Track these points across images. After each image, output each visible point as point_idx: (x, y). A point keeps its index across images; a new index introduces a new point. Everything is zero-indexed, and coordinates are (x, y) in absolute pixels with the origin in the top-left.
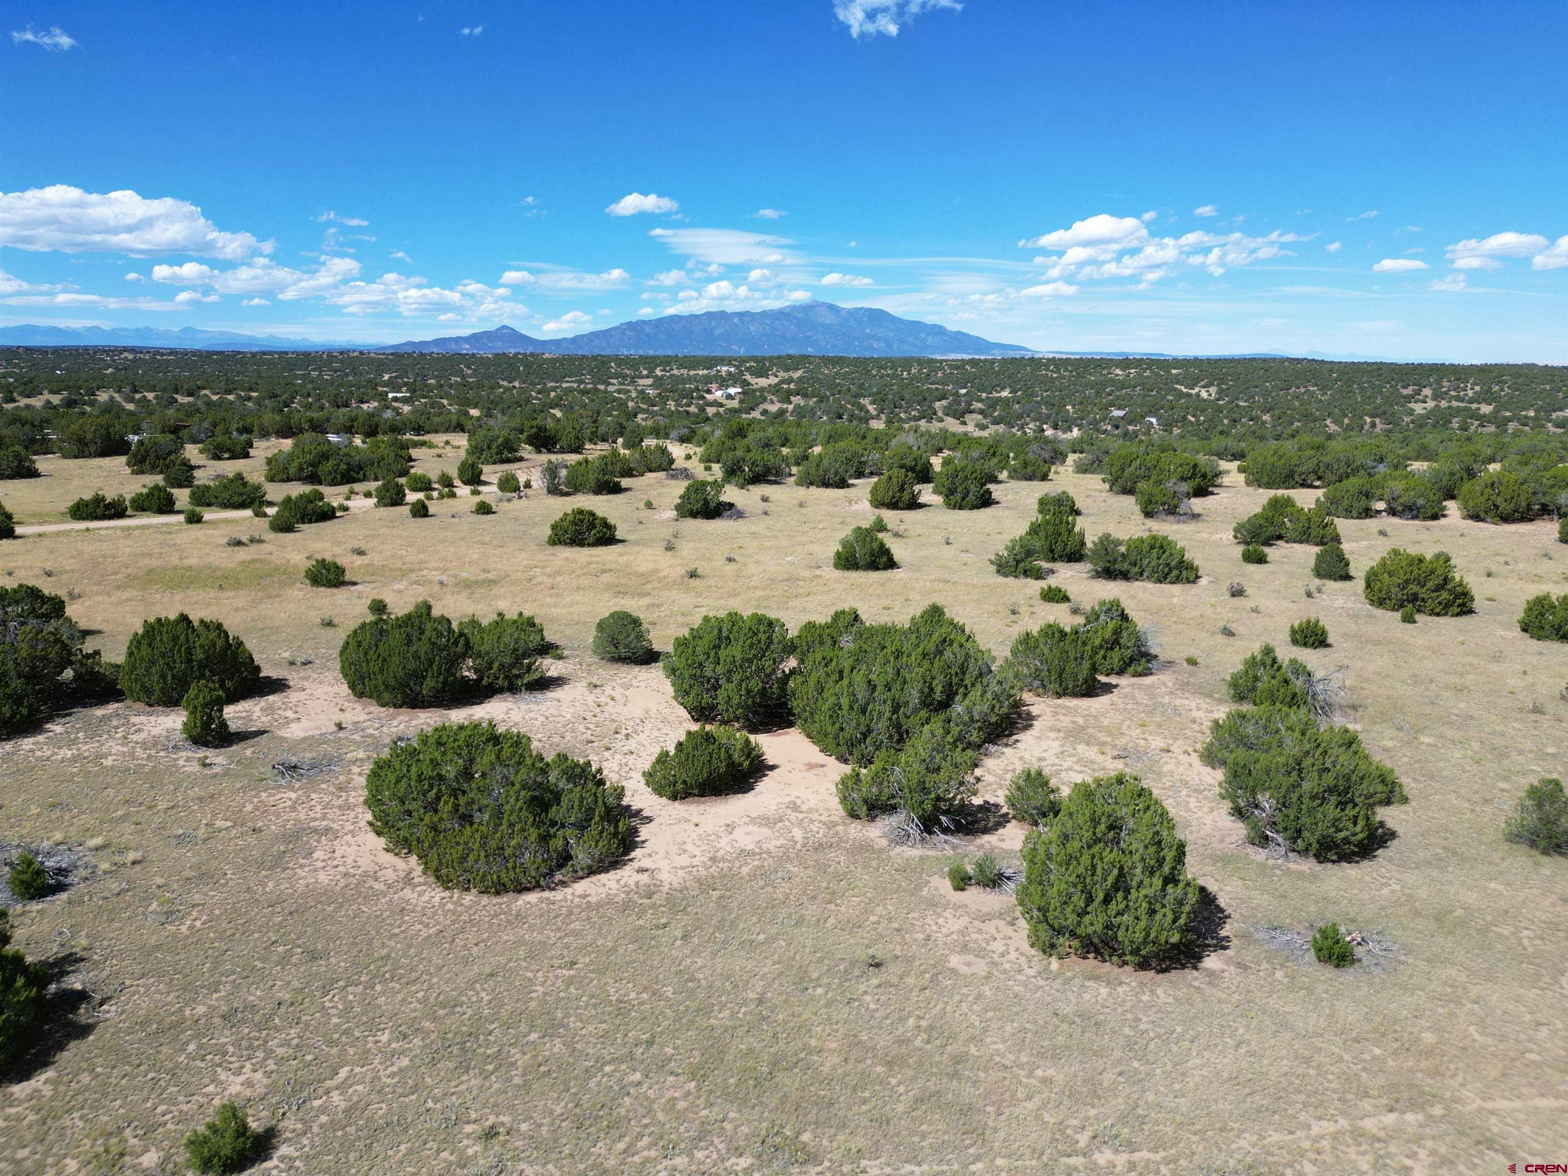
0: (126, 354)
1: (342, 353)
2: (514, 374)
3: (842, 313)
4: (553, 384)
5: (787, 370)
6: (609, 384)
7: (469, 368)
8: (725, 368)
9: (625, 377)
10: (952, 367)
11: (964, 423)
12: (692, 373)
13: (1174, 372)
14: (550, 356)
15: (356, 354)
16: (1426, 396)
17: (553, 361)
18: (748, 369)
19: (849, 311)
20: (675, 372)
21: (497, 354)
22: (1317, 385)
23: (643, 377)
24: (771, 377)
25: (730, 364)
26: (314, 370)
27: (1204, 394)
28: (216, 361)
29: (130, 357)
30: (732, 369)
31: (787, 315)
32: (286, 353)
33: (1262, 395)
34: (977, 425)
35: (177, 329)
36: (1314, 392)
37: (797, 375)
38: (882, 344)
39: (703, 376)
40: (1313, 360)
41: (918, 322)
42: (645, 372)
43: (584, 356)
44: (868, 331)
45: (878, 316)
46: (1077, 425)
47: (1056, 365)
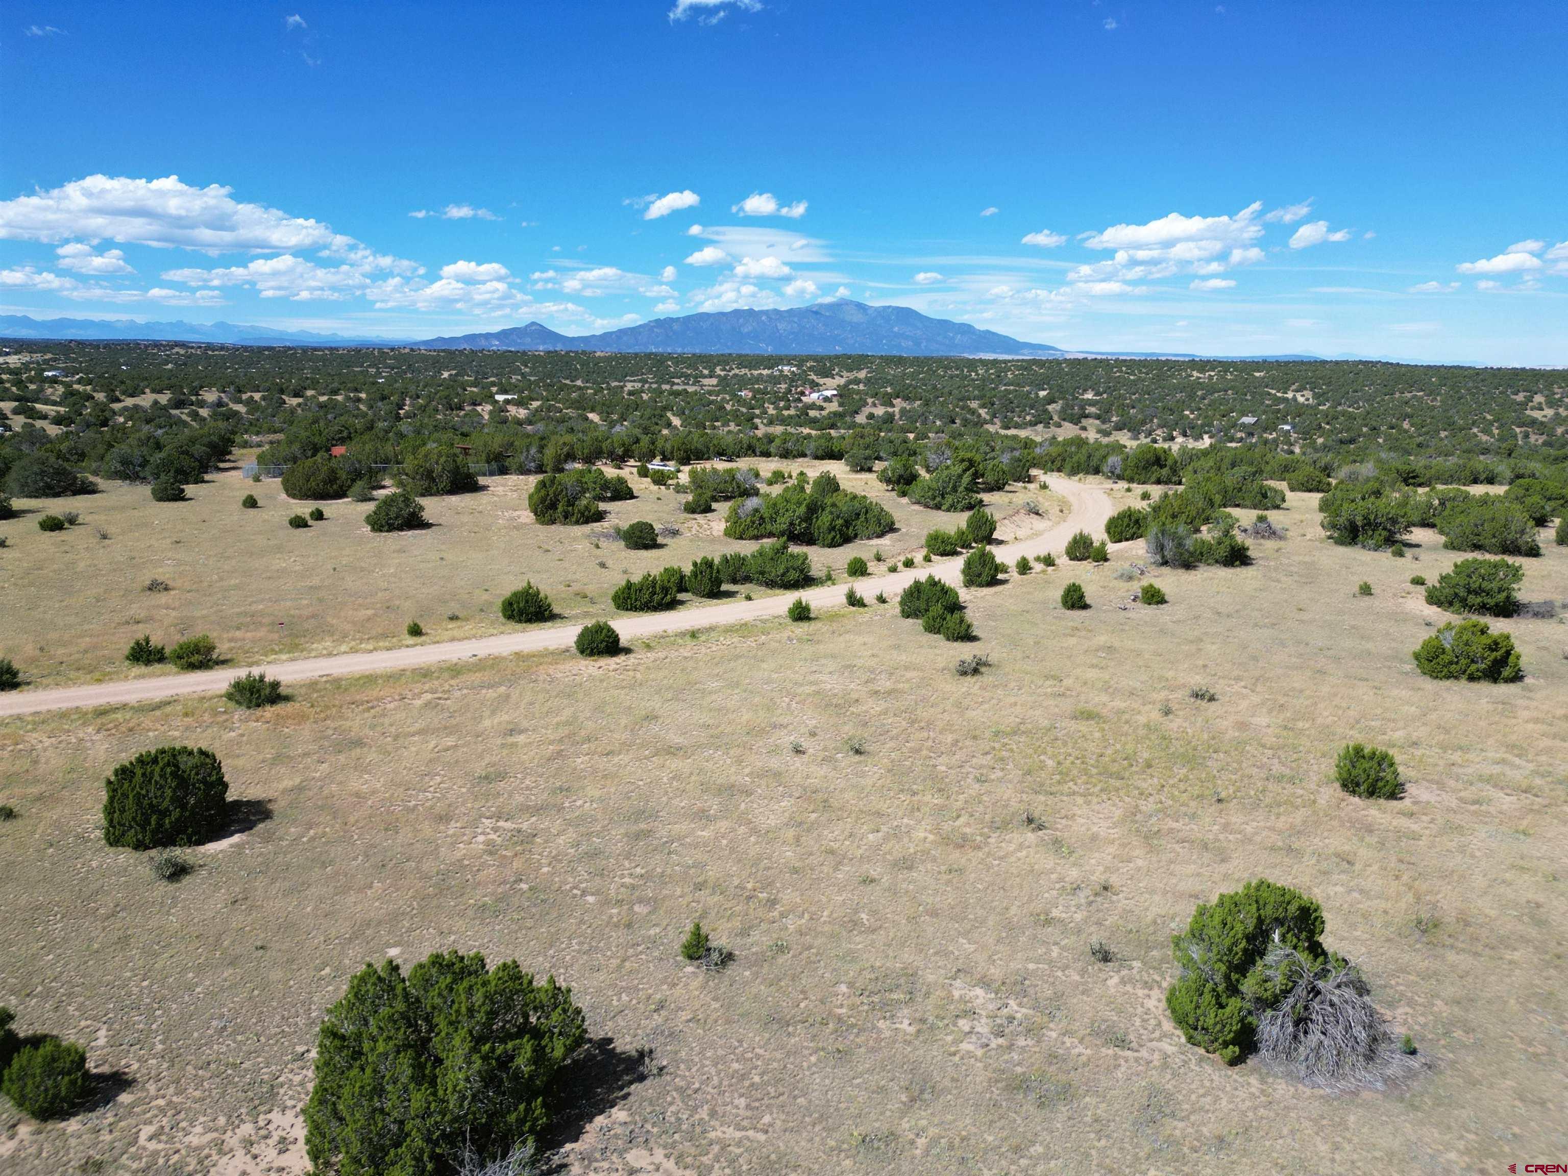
0: (176, 350)
1: (392, 349)
2: (574, 373)
3: (869, 312)
4: (616, 384)
5: (850, 370)
6: (674, 384)
7: (526, 366)
8: (786, 368)
9: (687, 376)
10: (1019, 368)
11: (1084, 429)
12: (756, 373)
13: (1257, 374)
14: (602, 354)
15: (407, 351)
16: (1540, 403)
17: (608, 359)
18: (811, 369)
19: (876, 309)
20: (736, 371)
21: (549, 352)
22: (1422, 390)
23: (705, 377)
24: (837, 377)
25: (789, 364)
26: (369, 366)
27: (1301, 399)
28: (268, 357)
29: (182, 352)
30: (794, 369)
31: (816, 313)
32: (337, 349)
33: (1367, 401)
34: (1099, 431)
35: (210, 324)
36: (1422, 397)
37: (862, 374)
38: (910, 343)
39: (768, 375)
40: (1387, 363)
41: (945, 321)
42: (706, 372)
43: (636, 354)
44: (896, 329)
45: (907, 315)
46: (1206, 433)
47: (1128, 367)
